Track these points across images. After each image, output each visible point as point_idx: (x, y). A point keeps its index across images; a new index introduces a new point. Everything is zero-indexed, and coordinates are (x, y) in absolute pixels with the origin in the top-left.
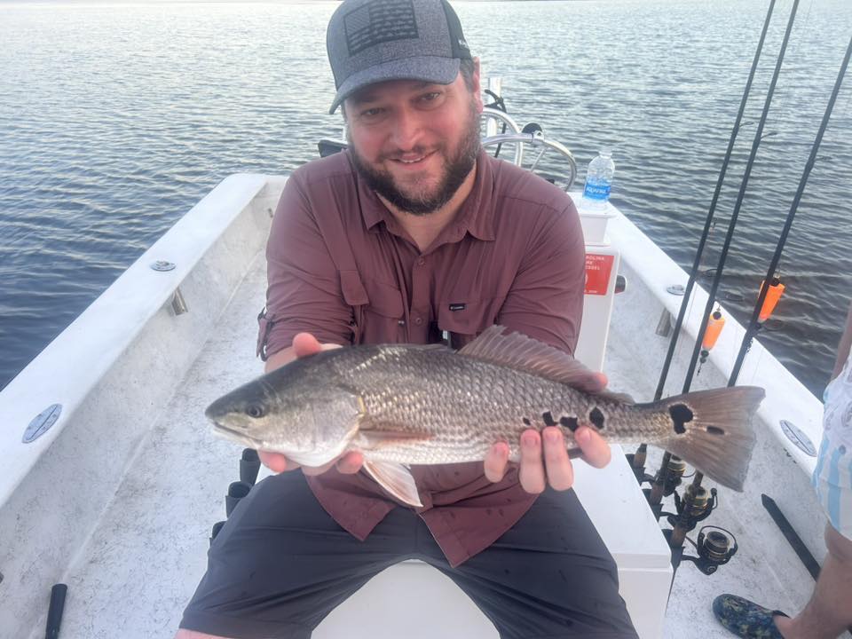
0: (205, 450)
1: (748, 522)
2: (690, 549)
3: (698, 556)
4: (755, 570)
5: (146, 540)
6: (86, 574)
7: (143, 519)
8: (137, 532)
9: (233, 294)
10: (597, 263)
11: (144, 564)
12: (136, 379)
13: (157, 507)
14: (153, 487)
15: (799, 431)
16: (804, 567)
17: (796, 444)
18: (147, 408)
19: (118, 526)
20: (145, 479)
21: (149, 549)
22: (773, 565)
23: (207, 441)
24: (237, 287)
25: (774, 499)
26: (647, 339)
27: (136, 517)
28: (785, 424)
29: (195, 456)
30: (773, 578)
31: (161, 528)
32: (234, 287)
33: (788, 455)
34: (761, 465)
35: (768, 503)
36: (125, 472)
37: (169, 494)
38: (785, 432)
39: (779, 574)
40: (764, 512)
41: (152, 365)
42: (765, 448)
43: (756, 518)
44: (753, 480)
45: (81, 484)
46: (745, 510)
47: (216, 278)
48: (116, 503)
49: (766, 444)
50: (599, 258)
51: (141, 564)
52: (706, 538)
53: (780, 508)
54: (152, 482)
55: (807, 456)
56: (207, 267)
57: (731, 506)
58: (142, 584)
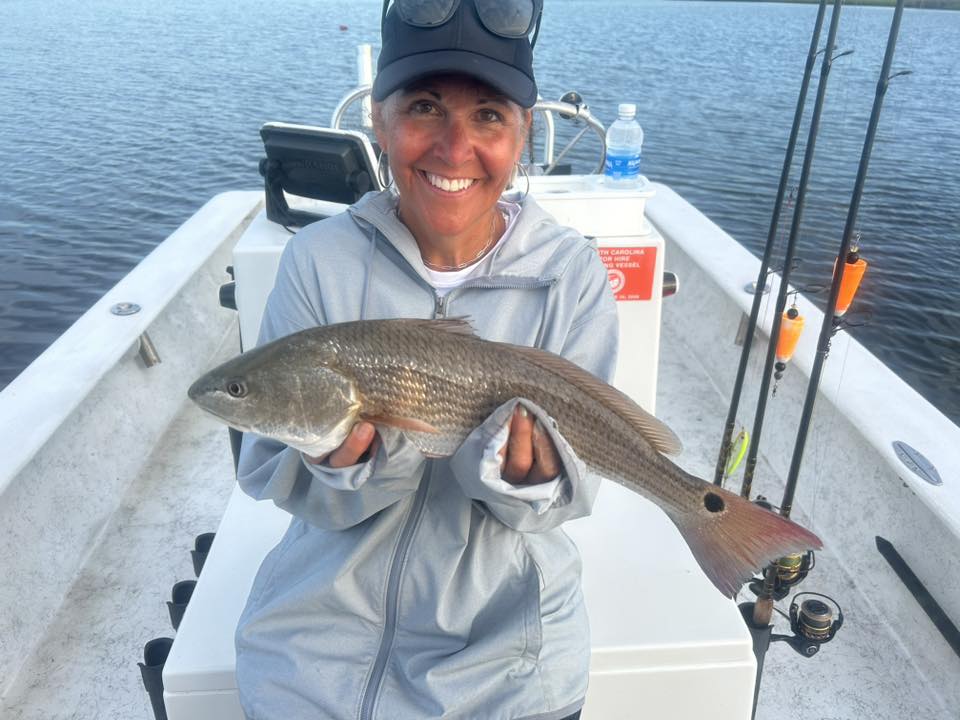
0: (183, 532)
1: (860, 572)
2: (781, 625)
3: (792, 634)
4: (873, 633)
5: (103, 654)
6: (25, 703)
7: (102, 626)
8: (92, 644)
9: (224, 337)
10: (634, 258)
11: (99, 685)
12: (95, 451)
13: (119, 609)
14: (116, 583)
15: (917, 454)
16: (935, 627)
17: (914, 470)
18: (111, 484)
19: (69, 637)
20: (106, 575)
21: (105, 666)
22: (895, 625)
23: (185, 521)
24: (229, 329)
25: (892, 542)
26: (725, 352)
27: (92, 625)
28: (900, 447)
29: (170, 540)
30: (896, 642)
31: (122, 637)
32: (227, 328)
33: (905, 485)
34: (872, 498)
35: (884, 547)
36: (81, 568)
37: (134, 592)
38: (900, 456)
39: (903, 637)
40: (880, 559)
41: (116, 431)
42: (875, 477)
43: (870, 567)
44: (864, 519)
45: (20, 589)
46: (857, 556)
47: (201, 318)
48: (67, 609)
49: (877, 472)
50: (637, 252)
51: (95, 686)
52: (800, 609)
53: (900, 553)
54: (114, 578)
55: (930, 485)
56: (189, 306)
57: (837, 554)
58: (95, 712)
